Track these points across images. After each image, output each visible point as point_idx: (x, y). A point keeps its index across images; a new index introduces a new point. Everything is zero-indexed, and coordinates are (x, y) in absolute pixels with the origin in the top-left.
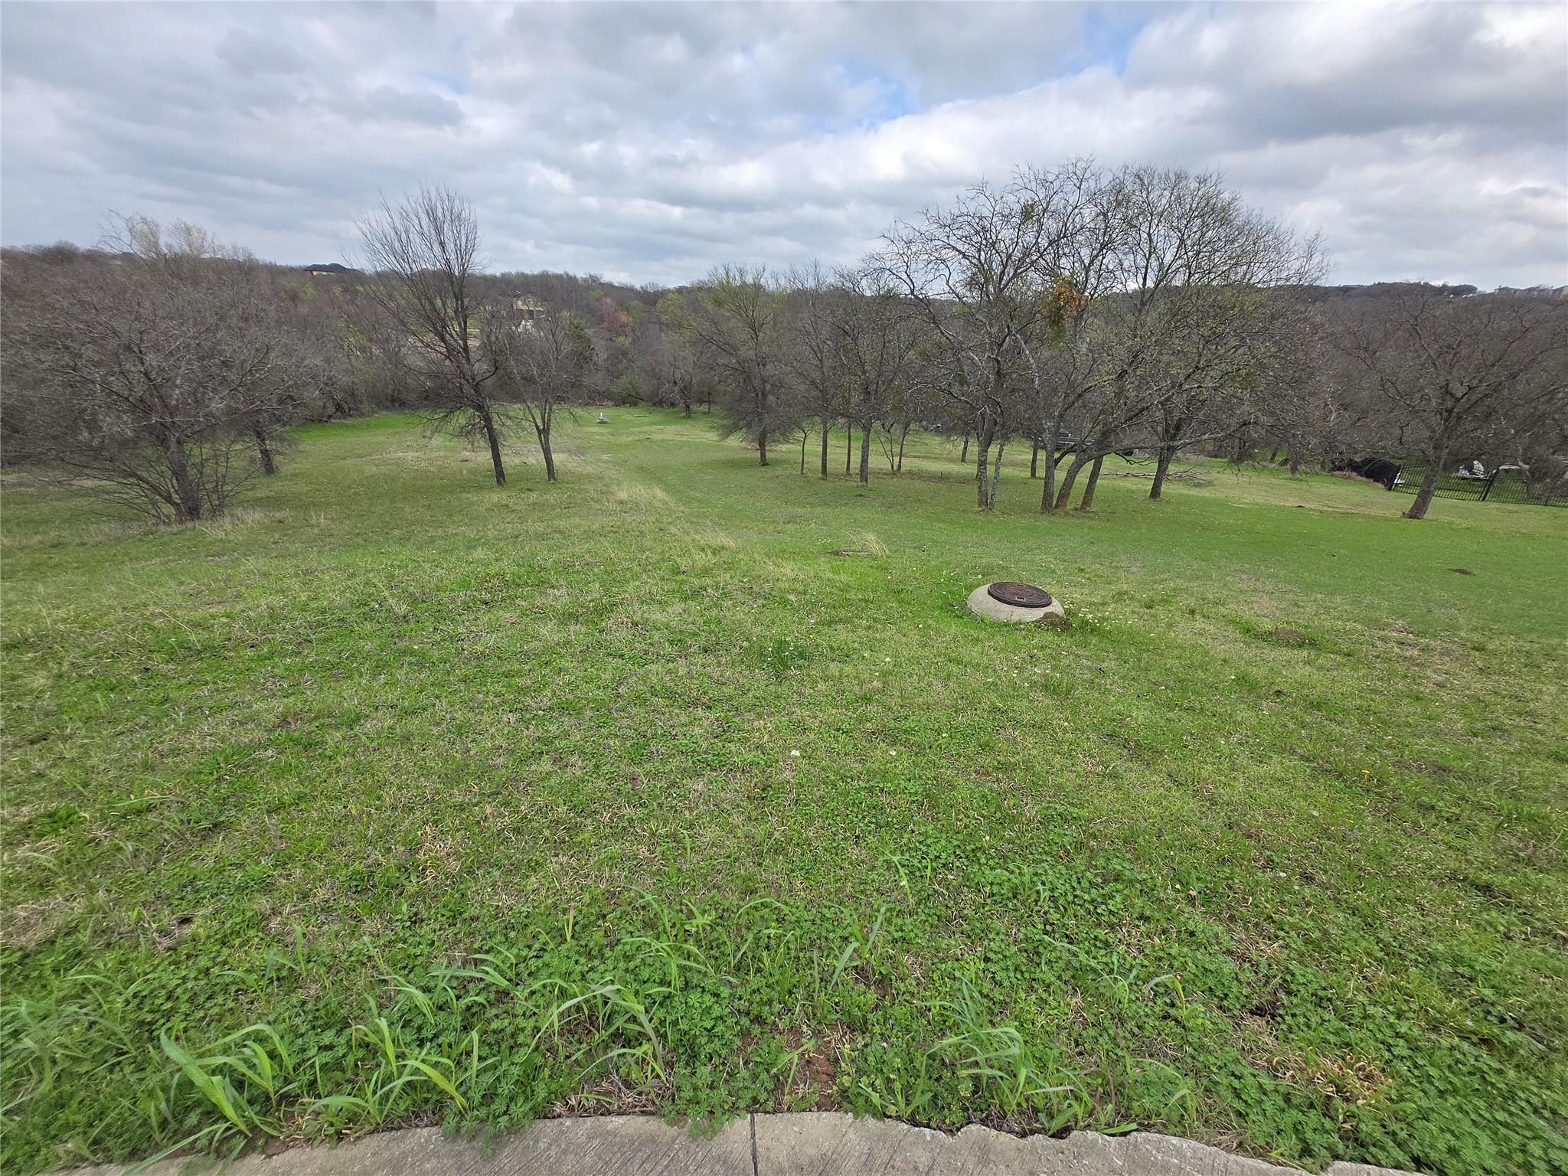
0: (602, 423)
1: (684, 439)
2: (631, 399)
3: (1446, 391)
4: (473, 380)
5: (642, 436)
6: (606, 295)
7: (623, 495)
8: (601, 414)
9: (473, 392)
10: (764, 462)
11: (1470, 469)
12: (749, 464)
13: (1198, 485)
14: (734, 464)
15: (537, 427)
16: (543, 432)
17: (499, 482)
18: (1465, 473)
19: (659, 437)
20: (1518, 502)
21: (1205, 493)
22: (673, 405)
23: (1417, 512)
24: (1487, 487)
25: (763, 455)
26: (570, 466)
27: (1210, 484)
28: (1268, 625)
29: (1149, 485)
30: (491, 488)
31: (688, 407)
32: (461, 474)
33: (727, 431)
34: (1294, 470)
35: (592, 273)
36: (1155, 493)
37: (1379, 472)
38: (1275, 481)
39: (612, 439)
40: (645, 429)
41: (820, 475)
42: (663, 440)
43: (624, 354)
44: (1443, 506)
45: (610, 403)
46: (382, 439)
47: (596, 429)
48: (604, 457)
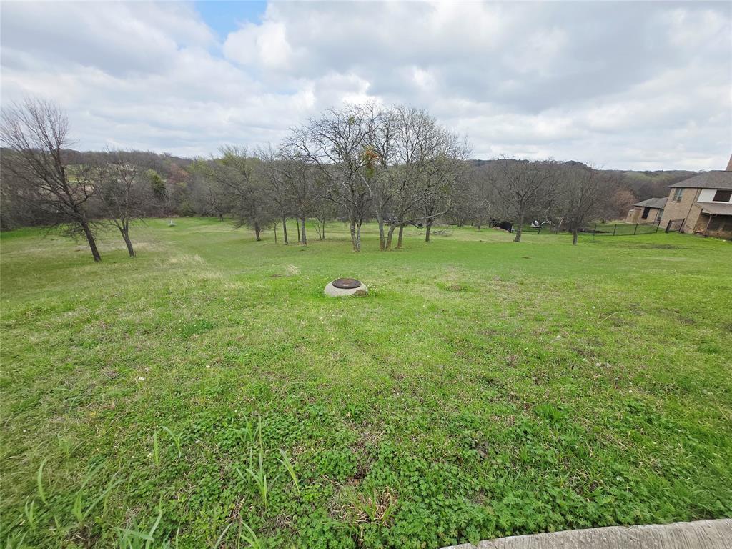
0: (172, 226)
1: (218, 231)
2: (189, 213)
3: (518, 194)
4: (72, 204)
5: (194, 231)
6: (173, 162)
7: (174, 260)
8: (172, 221)
9: (73, 211)
10: (259, 240)
11: (535, 223)
12: (251, 241)
13: (447, 236)
14: (244, 242)
15: (120, 228)
16: (124, 231)
17: (96, 260)
18: (533, 225)
19: (204, 231)
20: (548, 234)
21: (448, 239)
22: (213, 215)
23: (517, 240)
24: (538, 230)
25: (258, 236)
26: (148, 249)
27: (451, 235)
28: (449, 284)
29: (424, 237)
30: (90, 264)
31: (221, 215)
32: (73, 258)
33: (238, 226)
34: (479, 228)
35: (166, 152)
36: (427, 240)
37: (506, 226)
38: (473, 232)
39: (177, 233)
40: (196, 228)
41: (284, 243)
42: (206, 233)
43: (184, 191)
44: (525, 237)
45: (177, 216)
46: (21, 242)
47: (167, 229)
48: (170, 243)
